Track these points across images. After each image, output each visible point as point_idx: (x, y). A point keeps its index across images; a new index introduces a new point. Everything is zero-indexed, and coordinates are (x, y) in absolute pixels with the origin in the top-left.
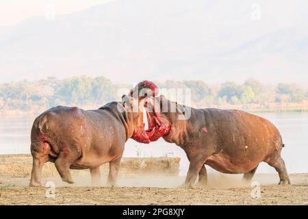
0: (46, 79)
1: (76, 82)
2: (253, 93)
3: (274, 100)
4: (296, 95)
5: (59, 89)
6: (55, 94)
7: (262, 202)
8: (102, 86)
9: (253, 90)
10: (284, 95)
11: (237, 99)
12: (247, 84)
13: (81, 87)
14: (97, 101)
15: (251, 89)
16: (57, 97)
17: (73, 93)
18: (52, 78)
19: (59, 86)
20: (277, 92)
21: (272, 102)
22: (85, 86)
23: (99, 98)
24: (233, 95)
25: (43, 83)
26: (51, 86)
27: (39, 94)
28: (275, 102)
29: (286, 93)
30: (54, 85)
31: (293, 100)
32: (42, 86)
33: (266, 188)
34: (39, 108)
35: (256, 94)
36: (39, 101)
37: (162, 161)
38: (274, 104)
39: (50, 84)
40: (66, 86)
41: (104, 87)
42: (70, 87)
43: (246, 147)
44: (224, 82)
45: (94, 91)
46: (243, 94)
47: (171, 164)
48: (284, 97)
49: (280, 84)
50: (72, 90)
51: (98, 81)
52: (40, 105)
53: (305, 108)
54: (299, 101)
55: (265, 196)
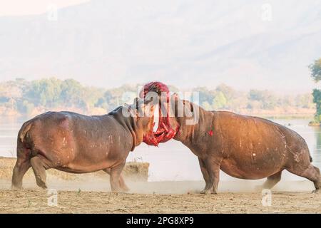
0: (15, 80)
1: (44, 85)
2: (225, 99)
3: (246, 106)
4: (268, 102)
5: (27, 91)
6: (24, 96)
7: (231, 209)
8: (72, 89)
9: (225, 97)
10: (256, 101)
11: (208, 104)
12: (218, 89)
13: (50, 89)
14: (66, 104)
15: (223, 95)
16: (24, 99)
17: (42, 95)
18: (20, 79)
19: (28, 87)
20: (249, 99)
21: (243, 108)
22: (55, 88)
23: (68, 101)
24: (204, 101)
25: (11, 84)
26: (20, 87)
27: (7, 96)
28: (247, 108)
29: (258, 100)
30: (22, 86)
31: (265, 107)
32: (10, 87)
33: (235, 195)
34: (7, 110)
35: (227, 100)
36: (7, 103)
37: (131, 166)
38: (246, 110)
39: (18, 85)
40: (35, 88)
41: (74, 89)
42: (39, 89)
43: (254, 155)
44: (196, 87)
45: (63, 93)
46: (214, 100)
47: (140, 169)
48: (256, 103)
49: (253, 91)
50: (41, 92)
51: (67, 84)
52: (7, 107)
53: (277, 115)
54: (271, 108)
55: (234, 204)
